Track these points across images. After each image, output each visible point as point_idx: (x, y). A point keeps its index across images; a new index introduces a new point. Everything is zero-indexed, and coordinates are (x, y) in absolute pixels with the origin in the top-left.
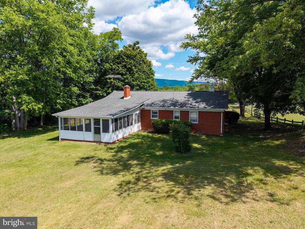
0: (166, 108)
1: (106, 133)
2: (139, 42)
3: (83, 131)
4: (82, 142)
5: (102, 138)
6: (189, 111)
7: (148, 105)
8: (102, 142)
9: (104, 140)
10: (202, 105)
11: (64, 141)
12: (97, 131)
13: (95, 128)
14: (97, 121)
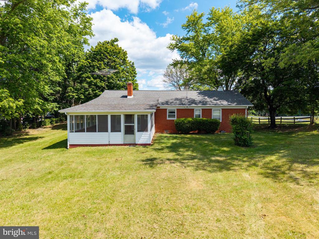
0: (187, 106)
1: (144, 132)
2: (118, 40)
3: (107, 131)
4: (107, 147)
5: (137, 139)
6: (212, 109)
7: (163, 104)
8: (136, 144)
9: (140, 141)
10: (225, 103)
11: (76, 148)
12: (129, 131)
13: (126, 127)
14: (129, 118)
